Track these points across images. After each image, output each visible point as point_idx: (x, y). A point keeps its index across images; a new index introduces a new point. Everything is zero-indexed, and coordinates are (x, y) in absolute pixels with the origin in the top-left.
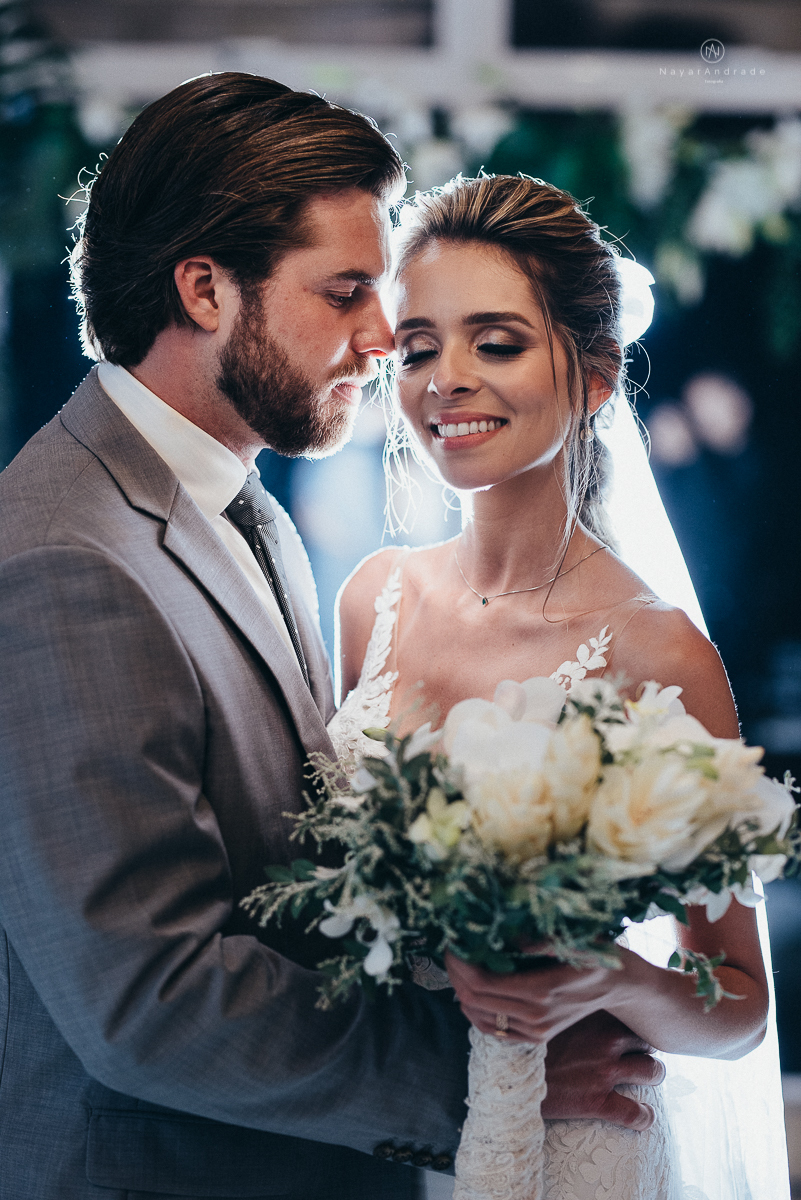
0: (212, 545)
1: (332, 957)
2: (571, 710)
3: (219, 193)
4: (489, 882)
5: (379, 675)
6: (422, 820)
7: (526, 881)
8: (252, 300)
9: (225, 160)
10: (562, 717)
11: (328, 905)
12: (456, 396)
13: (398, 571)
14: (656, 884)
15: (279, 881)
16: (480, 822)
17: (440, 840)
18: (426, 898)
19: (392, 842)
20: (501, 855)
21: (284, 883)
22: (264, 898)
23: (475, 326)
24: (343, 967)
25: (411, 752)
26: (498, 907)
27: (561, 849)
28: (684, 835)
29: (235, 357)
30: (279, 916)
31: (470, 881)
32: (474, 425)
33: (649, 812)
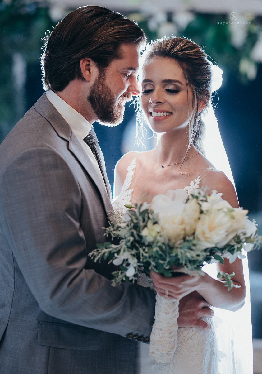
0: (81, 150)
1: (116, 271)
2: (191, 197)
3: (96, 39)
4: (166, 248)
5: (127, 190)
6: (146, 229)
7: (177, 248)
8: (102, 73)
9: (98, 30)
10: (188, 200)
11: (116, 255)
12: (158, 104)
13: (135, 159)
14: (214, 251)
15: (100, 248)
16: (163, 230)
17: (151, 235)
18: (146, 253)
19: (136, 236)
20: (169, 240)
21: (102, 249)
22: (95, 253)
23: (165, 83)
24: (120, 274)
25: (143, 209)
26: (168, 256)
27: (187, 238)
28: (224, 235)
29: (94, 90)
30: (100, 259)
31: (160, 247)
32: (162, 113)
33: (214, 228)
